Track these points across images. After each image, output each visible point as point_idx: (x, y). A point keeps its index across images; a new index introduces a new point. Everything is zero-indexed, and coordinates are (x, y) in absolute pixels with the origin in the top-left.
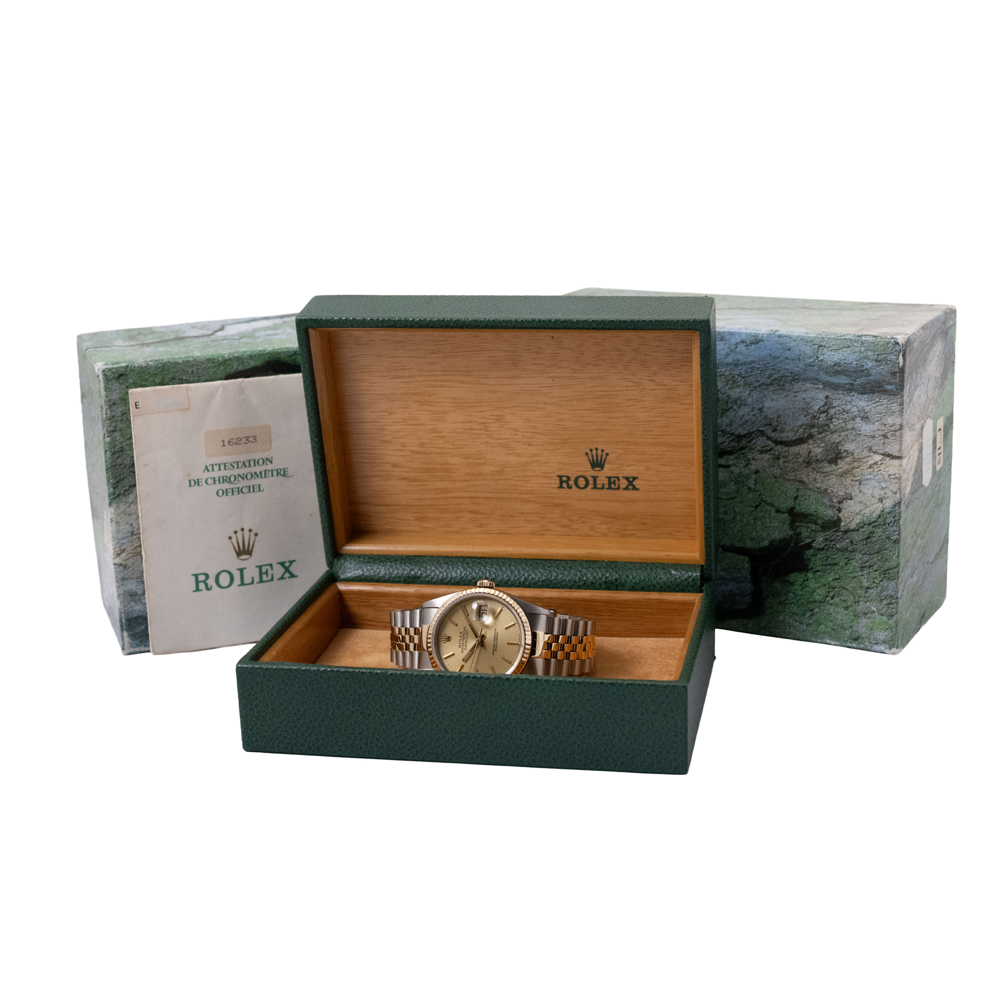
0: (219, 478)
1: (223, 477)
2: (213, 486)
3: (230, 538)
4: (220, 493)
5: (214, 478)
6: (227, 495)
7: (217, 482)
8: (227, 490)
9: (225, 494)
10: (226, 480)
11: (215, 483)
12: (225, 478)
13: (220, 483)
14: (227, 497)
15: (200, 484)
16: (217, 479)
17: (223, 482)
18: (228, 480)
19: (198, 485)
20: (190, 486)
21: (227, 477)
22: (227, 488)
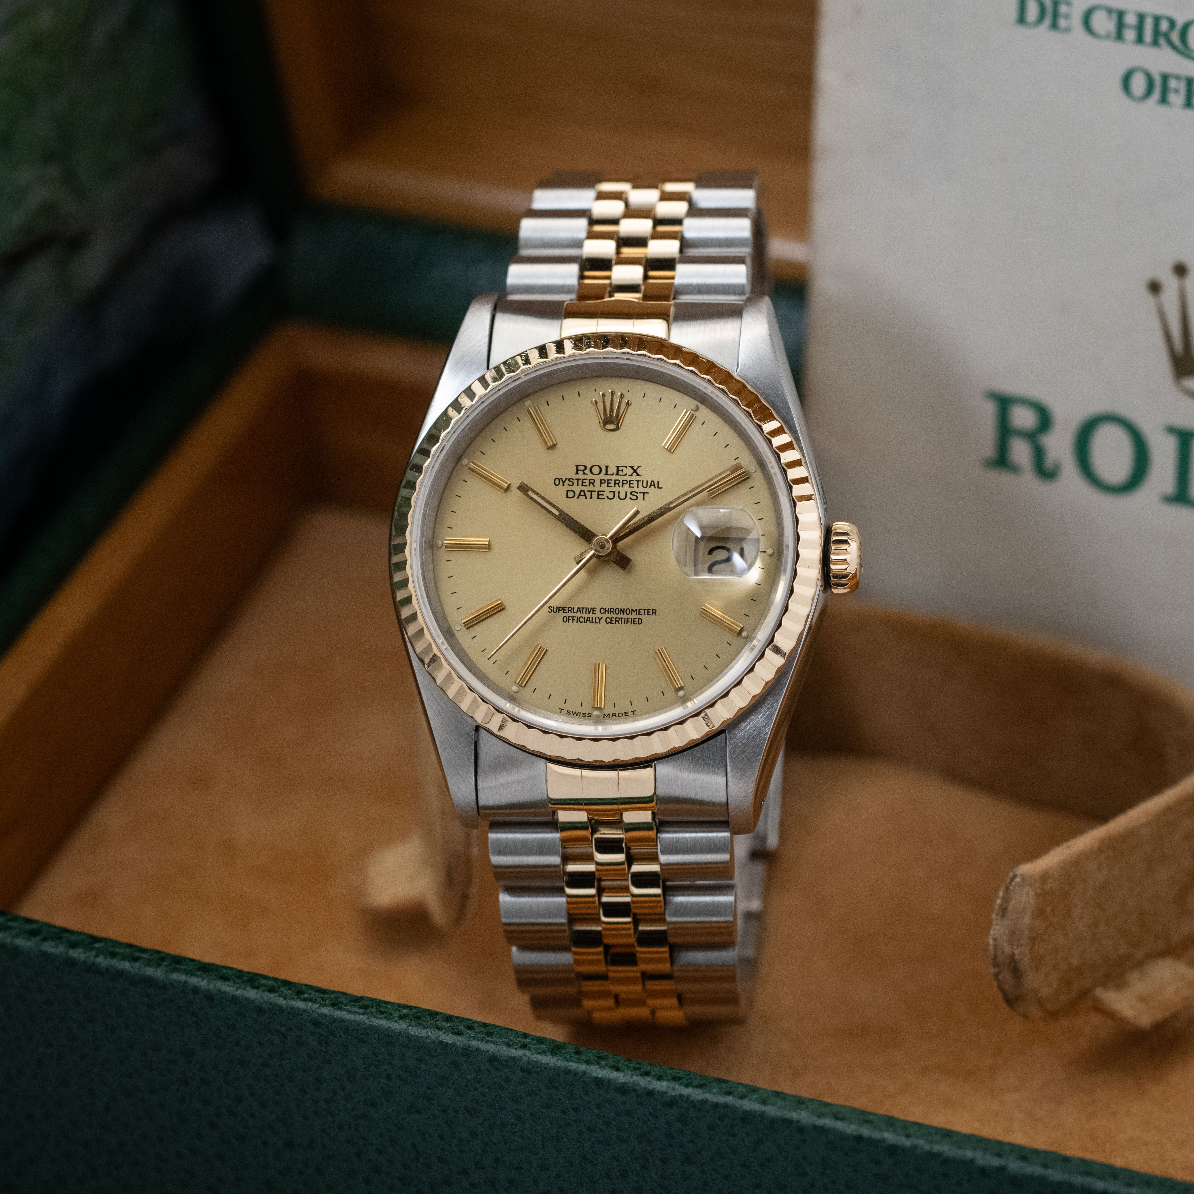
0: (1141, 17)
1: (1157, 20)
2: (1111, 45)
3: (1155, 287)
4: (1138, 84)
5: (1121, 14)
6: (1164, 100)
7: (1130, 35)
8: (1165, 78)
9: (1157, 94)
10: (1167, 36)
11: (1119, 36)
12: (1164, 26)
13: (1140, 39)
14: (1163, 109)
15: (1062, 23)
16: (1131, 19)
17: (1155, 43)
18: (1175, 37)
19: (1054, 26)
20: (1022, 19)
21: (1172, 23)
22: (1168, 69)
